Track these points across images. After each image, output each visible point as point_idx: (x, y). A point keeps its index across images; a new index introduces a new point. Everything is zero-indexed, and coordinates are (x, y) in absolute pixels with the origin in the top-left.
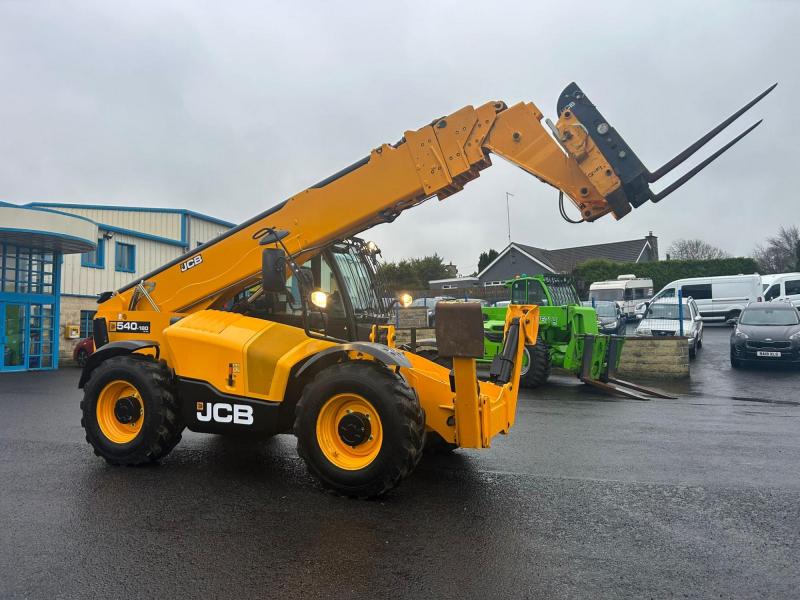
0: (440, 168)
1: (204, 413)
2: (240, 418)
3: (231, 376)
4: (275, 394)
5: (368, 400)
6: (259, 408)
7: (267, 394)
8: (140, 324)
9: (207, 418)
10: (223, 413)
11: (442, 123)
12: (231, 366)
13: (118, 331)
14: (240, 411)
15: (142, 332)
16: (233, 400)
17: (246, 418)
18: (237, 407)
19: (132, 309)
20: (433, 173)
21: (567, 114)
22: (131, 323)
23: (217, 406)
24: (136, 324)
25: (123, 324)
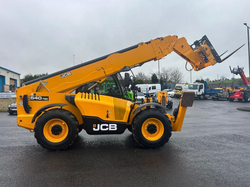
0: (162, 52)
1: (96, 128)
2: (112, 128)
3: (108, 115)
4: (125, 119)
6: (119, 124)
7: (122, 120)
10: (104, 127)
11: (162, 39)
12: (108, 111)
13: (31, 100)
14: (112, 126)
15: (44, 100)
17: (114, 128)
18: (110, 125)
19: (37, 91)
20: (159, 53)
21: (205, 43)
22: (38, 97)
23: (102, 125)
24: (41, 97)
25: (34, 97)
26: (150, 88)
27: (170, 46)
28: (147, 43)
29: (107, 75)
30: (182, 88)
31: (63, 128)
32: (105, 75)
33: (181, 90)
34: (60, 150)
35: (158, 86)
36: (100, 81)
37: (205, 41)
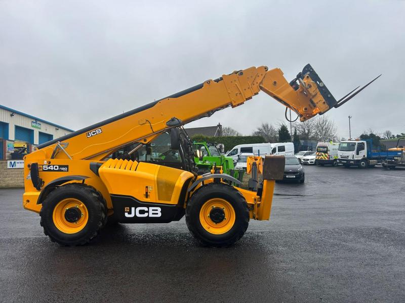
0: (240, 93)
1: (130, 213)
2: (153, 214)
3: (147, 193)
4: (174, 200)
5: (227, 201)
6: (164, 208)
7: (170, 200)
8: (60, 166)
9: (132, 215)
10: (142, 212)
11: (241, 73)
12: (147, 187)
13: (43, 171)
14: (153, 210)
15: (62, 171)
16: (148, 205)
17: (157, 214)
18: (151, 209)
19: (52, 158)
20: (237, 95)
21: (308, 77)
22: (53, 166)
23: (139, 209)
24: (58, 167)
25: (48, 167)
26: (274, 151)
27: (255, 83)
28: (217, 81)
29: (154, 131)
30: (327, 149)
31: (83, 213)
32: (151, 132)
33: (326, 152)
34: (77, 246)
35: (289, 146)
36: (145, 141)
37: (308, 73)
